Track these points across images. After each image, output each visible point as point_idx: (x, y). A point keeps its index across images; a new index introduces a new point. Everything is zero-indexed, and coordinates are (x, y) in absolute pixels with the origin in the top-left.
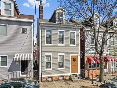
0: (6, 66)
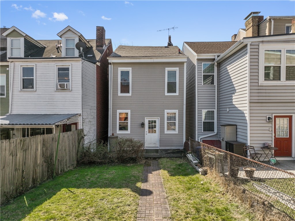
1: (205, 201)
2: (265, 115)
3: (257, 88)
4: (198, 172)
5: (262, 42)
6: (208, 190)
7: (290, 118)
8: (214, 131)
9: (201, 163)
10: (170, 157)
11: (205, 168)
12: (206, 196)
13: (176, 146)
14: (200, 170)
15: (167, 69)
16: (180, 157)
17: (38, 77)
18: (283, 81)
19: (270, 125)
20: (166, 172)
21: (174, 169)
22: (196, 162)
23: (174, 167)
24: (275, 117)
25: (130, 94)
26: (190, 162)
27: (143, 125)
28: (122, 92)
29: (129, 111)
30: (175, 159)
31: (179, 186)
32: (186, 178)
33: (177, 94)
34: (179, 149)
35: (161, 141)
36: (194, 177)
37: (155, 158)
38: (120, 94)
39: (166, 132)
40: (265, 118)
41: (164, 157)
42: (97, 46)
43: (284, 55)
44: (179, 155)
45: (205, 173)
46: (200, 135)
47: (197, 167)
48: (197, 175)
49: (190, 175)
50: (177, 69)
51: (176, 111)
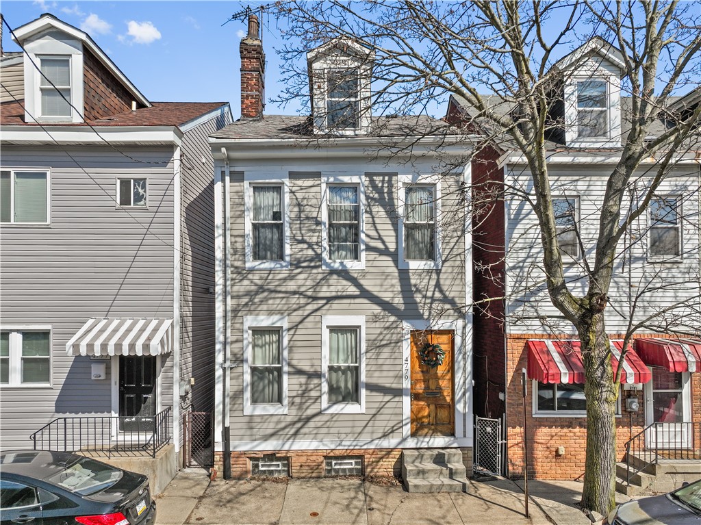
0: (47, 385)
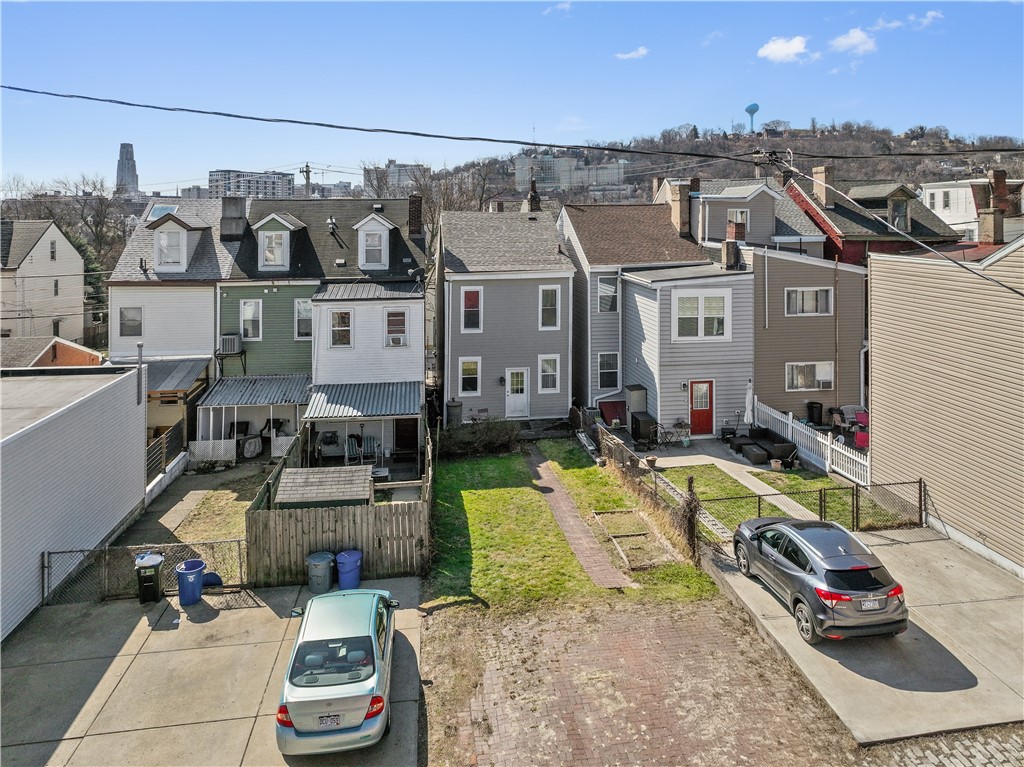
1: (604, 494)
2: (679, 381)
3: (669, 346)
4: (595, 463)
5: (675, 287)
6: (606, 484)
7: (711, 383)
8: (616, 386)
9: (598, 451)
10: (553, 438)
11: (604, 458)
12: (604, 490)
13: (556, 414)
14: (598, 460)
15: (542, 288)
16: (568, 438)
17: (356, 327)
18: (701, 336)
19: (685, 394)
20: (556, 463)
21: (565, 459)
22: (591, 448)
23: (564, 455)
24: (692, 383)
25: (480, 331)
26: (583, 446)
27: (502, 380)
28: (466, 326)
29: (478, 359)
30: (560, 440)
31: (577, 481)
32: (583, 472)
33: (558, 328)
34: (561, 419)
35: (532, 407)
36: (591, 469)
37: (530, 441)
38: (464, 331)
39: (541, 391)
40: (679, 385)
41: (543, 438)
42: (411, 232)
43: (701, 302)
44: (564, 433)
45: (603, 464)
46: (595, 396)
47: (594, 456)
48: (595, 467)
49: (586, 466)
50: (558, 287)
51: (557, 357)
